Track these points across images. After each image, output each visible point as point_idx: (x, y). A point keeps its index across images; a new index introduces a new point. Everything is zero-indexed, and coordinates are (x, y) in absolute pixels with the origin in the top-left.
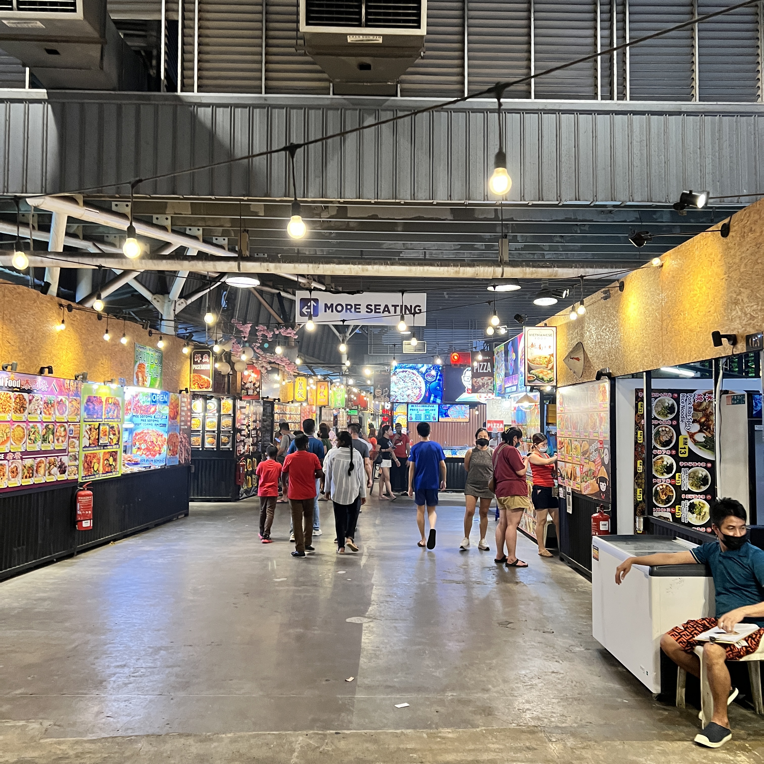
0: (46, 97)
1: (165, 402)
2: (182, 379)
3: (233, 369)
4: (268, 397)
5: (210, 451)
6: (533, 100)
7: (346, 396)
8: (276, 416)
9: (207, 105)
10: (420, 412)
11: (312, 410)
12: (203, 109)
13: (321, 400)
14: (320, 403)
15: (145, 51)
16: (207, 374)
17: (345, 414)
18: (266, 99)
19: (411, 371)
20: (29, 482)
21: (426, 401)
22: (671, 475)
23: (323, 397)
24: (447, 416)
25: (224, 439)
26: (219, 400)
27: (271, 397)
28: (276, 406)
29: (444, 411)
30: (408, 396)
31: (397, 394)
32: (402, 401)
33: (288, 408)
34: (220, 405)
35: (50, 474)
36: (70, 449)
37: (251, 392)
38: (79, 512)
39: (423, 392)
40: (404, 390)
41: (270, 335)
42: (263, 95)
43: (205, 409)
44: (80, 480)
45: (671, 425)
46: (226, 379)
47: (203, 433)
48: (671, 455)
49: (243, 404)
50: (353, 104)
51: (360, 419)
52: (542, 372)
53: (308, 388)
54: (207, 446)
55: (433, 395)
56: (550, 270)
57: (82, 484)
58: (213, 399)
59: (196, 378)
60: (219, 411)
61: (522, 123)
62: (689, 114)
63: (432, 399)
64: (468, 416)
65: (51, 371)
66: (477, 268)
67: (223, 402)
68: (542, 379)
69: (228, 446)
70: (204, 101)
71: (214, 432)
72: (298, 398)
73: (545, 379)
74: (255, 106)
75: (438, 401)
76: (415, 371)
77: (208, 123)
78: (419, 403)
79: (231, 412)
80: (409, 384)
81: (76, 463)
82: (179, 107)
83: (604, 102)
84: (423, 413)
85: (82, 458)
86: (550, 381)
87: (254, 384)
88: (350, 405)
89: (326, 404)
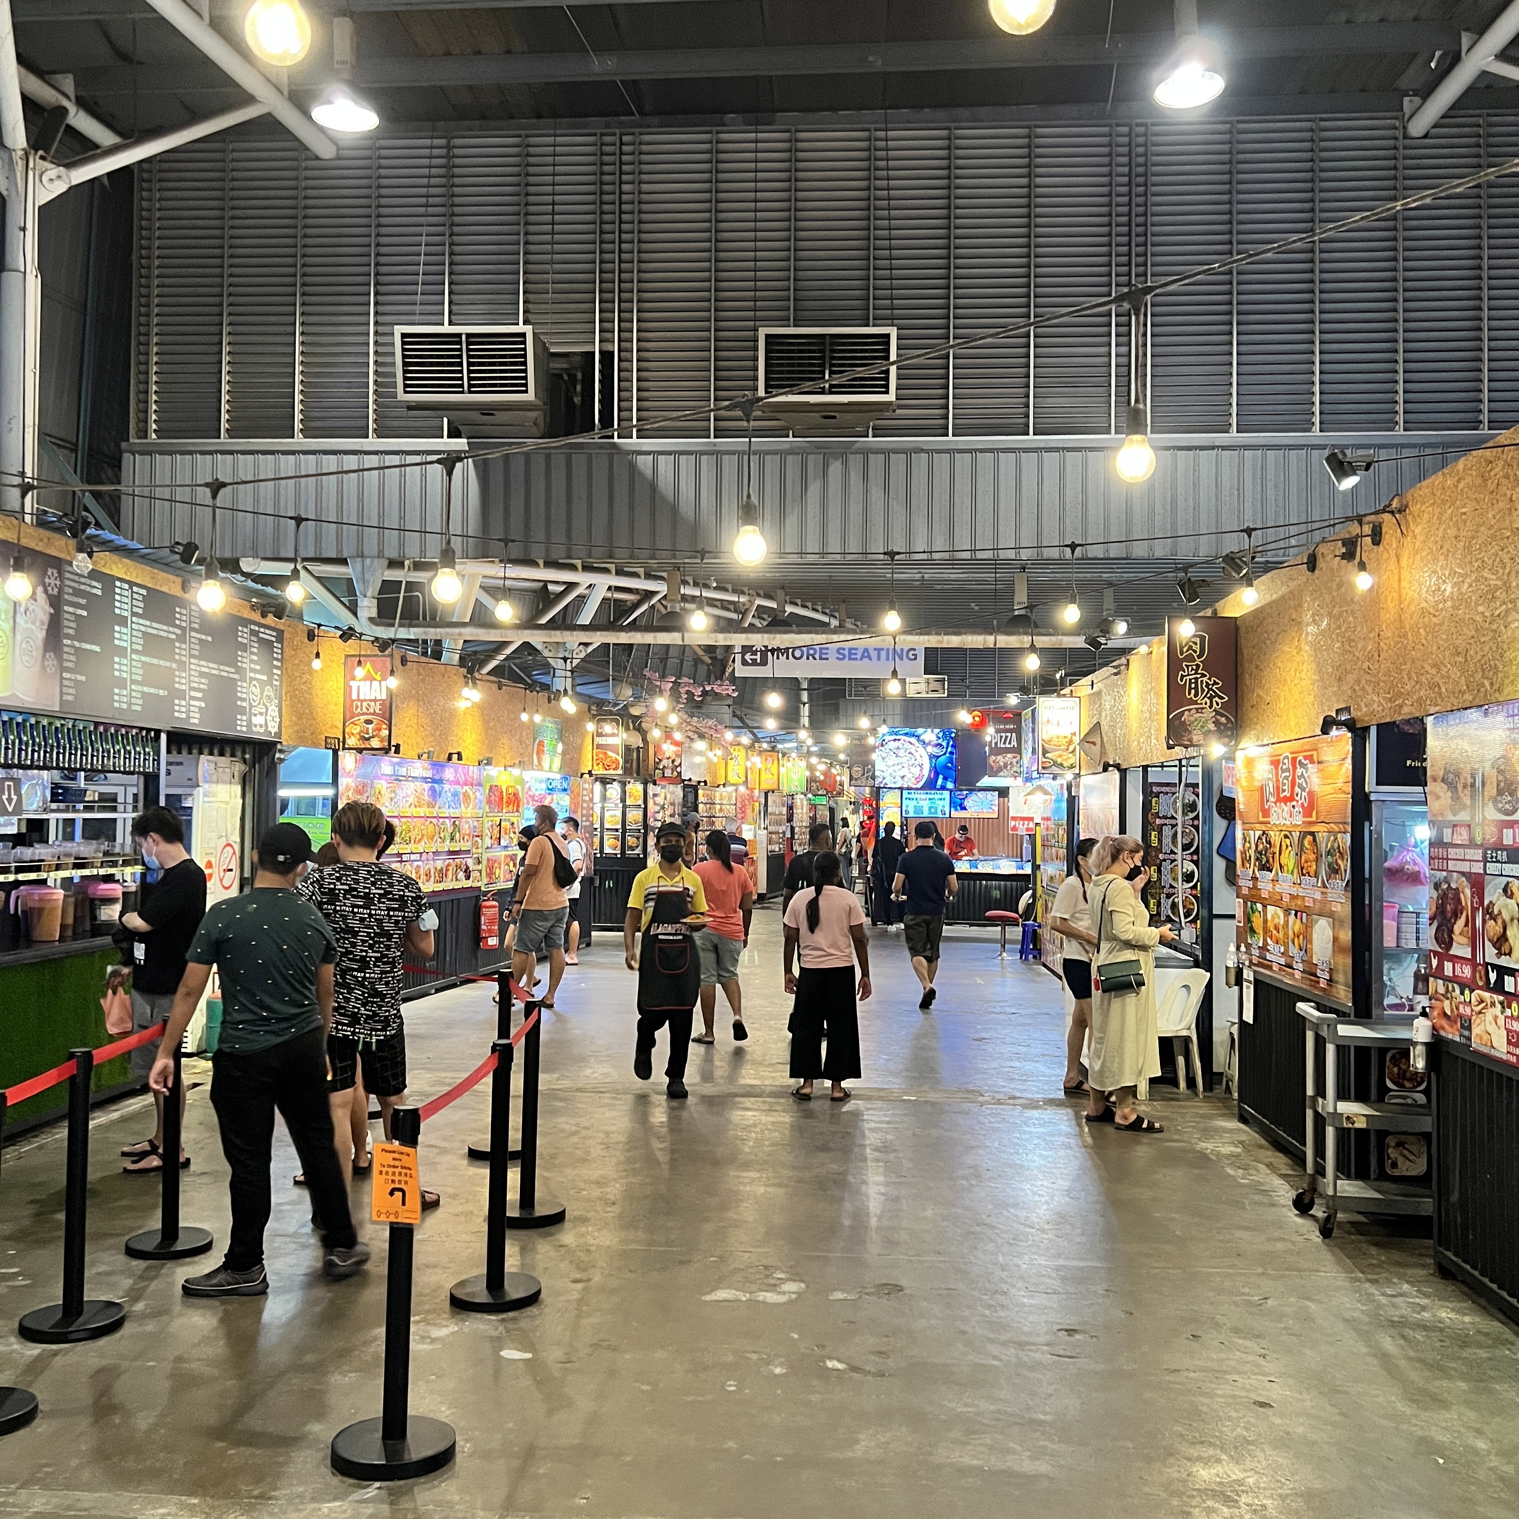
0: (467, 448)
1: (565, 790)
2: (583, 758)
3: (645, 740)
4: (690, 780)
5: (612, 858)
6: (1031, 437)
7: (808, 773)
8: (701, 806)
9: (648, 453)
10: (921, 803)
11: (752, 797)
12: (643, 457)
13: (768, 782)
14: (765, 786)
15: (568, 375)
16: (615, 750)
17: (805, 802)
18: (715, 444)
19: (907, 739)
20: (439, 887)
21: (930, 785)
22: (1191, 884)
23: (770, 776)
24: (964, 808)
25: (631, 841)
26: (624, 784)
27: (695, 779)
28: (700, 792)
29: (959, 801)
30: (903, 777)
31: (885, 774)
32: (893, 786)
33: (717, 794)
34: (624, 792)
35: (457, 880)
36: (474, 850)
37: (668, 773)
38: (483, 927)
39: (926, 772)
40: (897, 768)
41: (698, 691)
42: (712, 440)
43: (604, 798)
44: (483, 889)
45: (1192, 826)
46: (635, 754)
47: (602, 833)
48: (1192, 861)
49: (658, 789)
50: (817, 448)
51: (832, 811)
52: (1060, 756)
53: (749, 764)
54: (607, 850)
55: (941, 777)
56: (1053, 638)
57: (486, 893)
58: (615, 783)
59: (601, 756)
60: (623, 800)
61: (1018, 464)
62: (1224, 448)
63: (940, 782)
64: (996, 809)
65: (460, 758)
66: (964, 637)
67: (628, 787)
68: (1061, 765)
69: (636, 852)
70: (644, 449)
71: (617, 830)
72: (732, 779)
73: (1065, 764)
74: (703, 453)
75: (950, 785)
76: (913, 740)
77: (649, 473)
78: (921, 789)
79: (640, 802)
80: (904, 760)
81: (479, 867)
82: (615, 456)
83: (1118, 436)
84: (925, 805)
85: (484, 862)
86: (1072, 767)
87: (673, 761)
88: (814, 788)
89: (775, 786)
